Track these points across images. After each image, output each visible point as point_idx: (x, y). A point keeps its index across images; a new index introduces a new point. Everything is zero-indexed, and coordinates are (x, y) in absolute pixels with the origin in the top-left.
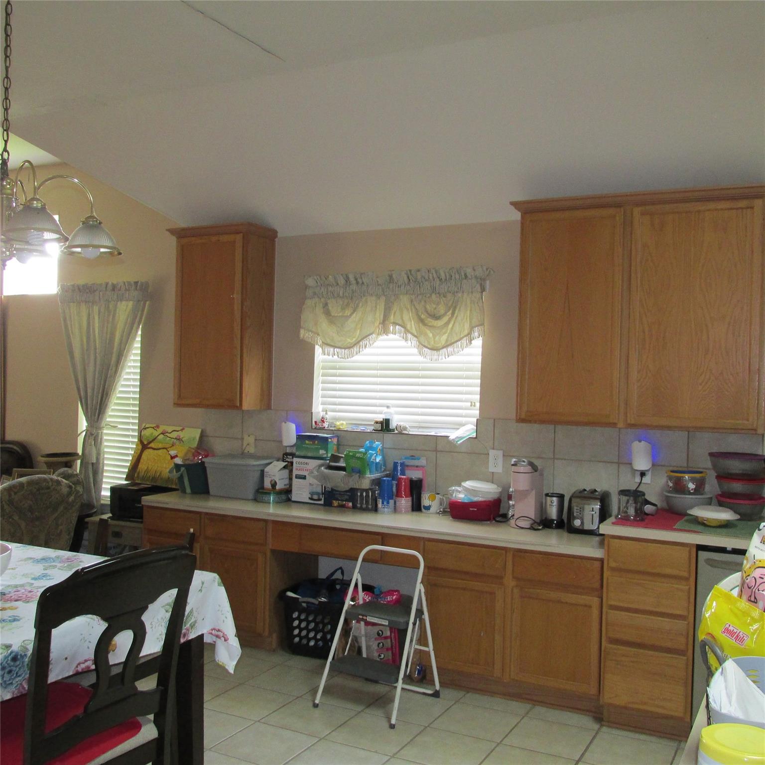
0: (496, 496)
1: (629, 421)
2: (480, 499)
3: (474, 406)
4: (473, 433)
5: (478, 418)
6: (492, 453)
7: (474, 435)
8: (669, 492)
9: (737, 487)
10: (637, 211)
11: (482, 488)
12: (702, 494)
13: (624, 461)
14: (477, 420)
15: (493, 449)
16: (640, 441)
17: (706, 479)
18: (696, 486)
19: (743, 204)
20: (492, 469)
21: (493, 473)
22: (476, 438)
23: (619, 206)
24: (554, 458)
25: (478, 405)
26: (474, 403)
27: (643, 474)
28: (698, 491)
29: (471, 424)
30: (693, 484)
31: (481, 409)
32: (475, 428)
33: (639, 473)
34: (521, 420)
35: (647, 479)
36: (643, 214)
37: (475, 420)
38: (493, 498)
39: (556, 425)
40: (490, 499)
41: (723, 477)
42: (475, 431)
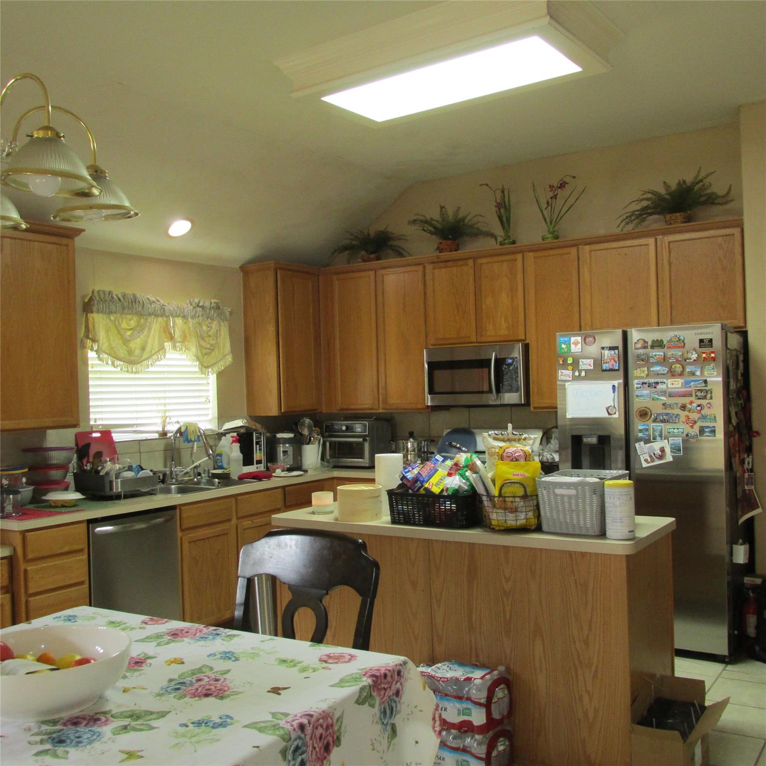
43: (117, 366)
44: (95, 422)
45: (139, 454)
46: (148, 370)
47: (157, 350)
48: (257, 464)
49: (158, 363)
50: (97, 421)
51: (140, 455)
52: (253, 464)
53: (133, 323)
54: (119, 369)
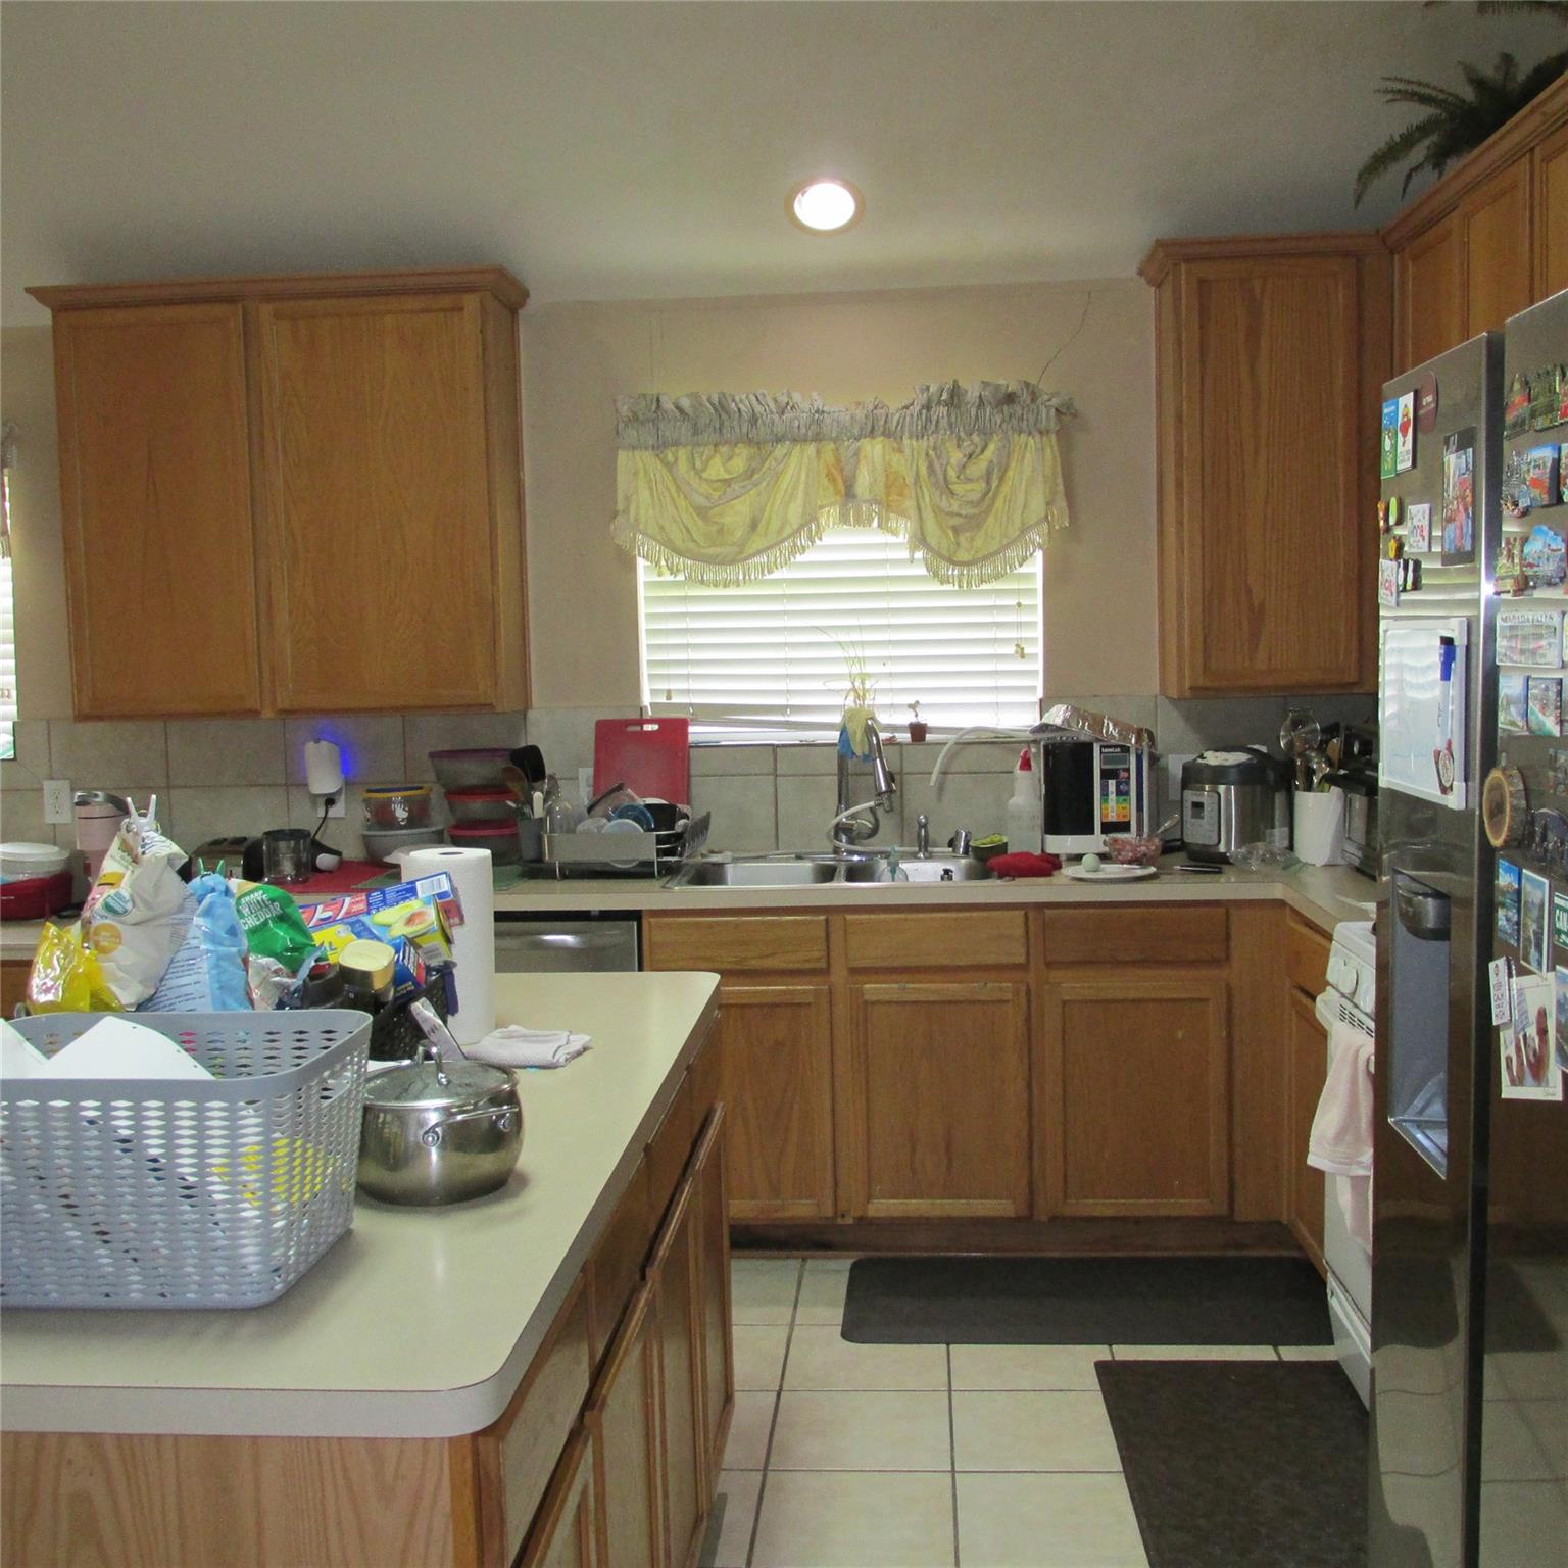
0: (56, 869)
1: (280, 706)
2: (22, 877)
3: (9, 697)
4: (9, 750)
5: (16, 720)
6: (48, 786)
7: (11, 754)
8: (369, 828)
9: (477, 807)
10: (266, 310)
11: (28, 855)
12: (426, 827)
13: (295, 781)
14: (14, 723)
15: (52, 779)
16: (317, 741)
17: (430, 799)
18: (410, 811)
19: (446, 301)
20: (50, 818)
21: (54, 825)
22: (15, 759)
23: (231, 300)
24: (169, 787)
25: (14, 693)
26: (8, 690)
27: (330, 801)
28: (412, 822)
29: (6, 733)
30: (404, 809)
31: (20, 702)
32: (12, 738)
33: (322, 801)
34: (82, 717)
35: (337, 811)
36: (277, 316)
37: (10, 725)
38: (48, 872)
39: (168, 724)
40: (41, 876)
41: (457, 793)
42: (12, 745)
43: (678, 570)
44: (669, 698)
45: (771, 777)
46: (768, 577)
47: (795, 527)
48: (1103, 832)
49: (799, 558)
50: (673, 695)
51: (776, 779)
52: (1092, 832)
53: (739, 464)
54: (681, 577)
